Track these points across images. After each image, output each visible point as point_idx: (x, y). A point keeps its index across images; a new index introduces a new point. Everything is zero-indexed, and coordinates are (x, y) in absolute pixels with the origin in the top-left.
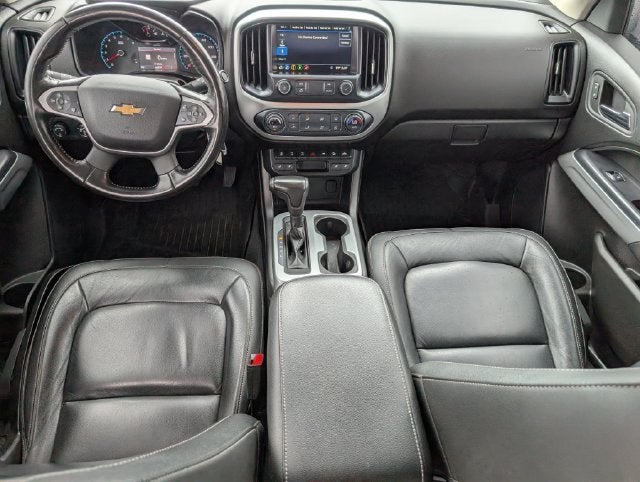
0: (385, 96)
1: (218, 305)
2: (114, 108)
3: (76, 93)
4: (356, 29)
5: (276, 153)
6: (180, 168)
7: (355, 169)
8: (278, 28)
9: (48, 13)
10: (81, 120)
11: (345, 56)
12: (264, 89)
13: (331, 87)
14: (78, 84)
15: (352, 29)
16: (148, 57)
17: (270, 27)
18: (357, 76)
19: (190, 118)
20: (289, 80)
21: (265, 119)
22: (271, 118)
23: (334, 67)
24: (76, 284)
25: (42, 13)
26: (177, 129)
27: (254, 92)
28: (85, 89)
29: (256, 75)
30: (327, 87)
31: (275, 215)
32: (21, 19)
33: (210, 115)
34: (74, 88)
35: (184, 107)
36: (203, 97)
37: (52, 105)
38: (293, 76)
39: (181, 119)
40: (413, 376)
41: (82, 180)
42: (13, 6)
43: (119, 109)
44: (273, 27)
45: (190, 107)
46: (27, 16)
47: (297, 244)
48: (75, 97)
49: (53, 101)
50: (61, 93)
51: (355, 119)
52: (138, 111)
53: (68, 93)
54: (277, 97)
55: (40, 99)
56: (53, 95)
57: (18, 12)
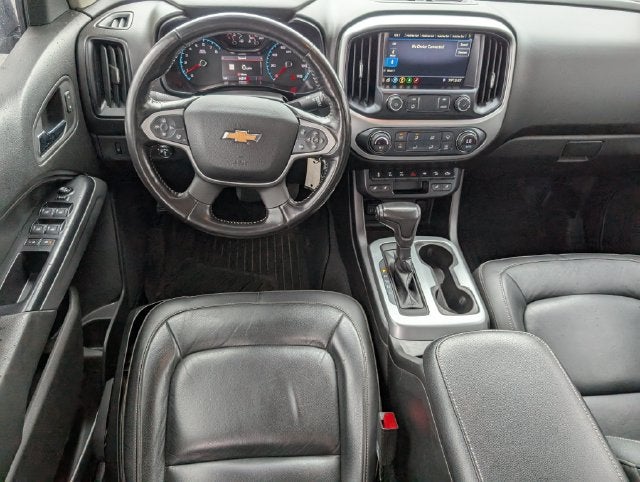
0: (501, 111)
1: (325, 349)
2: (226, 135)
3: (182, 117)
4: (477, 37)
5: (372, 174)
6: (292, 201)
7: (456, 190)
8: (391, 36)
9: (126, 19)
10: (186, 148)
11: (462, 66)
12: (369, 104)
13: (445, 103)
14: (184, 107)
15: (473, 38)
16: (232, 67)
17: (383, 36)
18: (475, 90)
19: (309, 144)
20: (400, 95)
21: (369, 138)
22: (378, 137)
23: (447, 79)
24: (164, 326)
25: (119, 19)
26: (293, 157)
27: (360, 108)
28: (191, 113)
29: (362, 89)
30: (442, 103)
31: (370, 241)
32: (97, 26)
33: (331, 142)
34: (179, 112)
35: (302, 133)
36: (325, 120)
37: (157, 132)
38: (408, 90)
39: (298, 147)
40: (622, 463)
41: (184, 216)
42: (87, 11)
43: (232, 136)
44: (386, 35)
45: (308, 133)
46: (104, 22)
47: (406, 279)
48: (181, 122)
49: (157, 127)
50: (165, 117)
51: (469, 137)
52: (253, 137)
53: (174, 117)
54: (386, 113)
55: (143, 126)
56: (157, 121)
57: (93, 19)
